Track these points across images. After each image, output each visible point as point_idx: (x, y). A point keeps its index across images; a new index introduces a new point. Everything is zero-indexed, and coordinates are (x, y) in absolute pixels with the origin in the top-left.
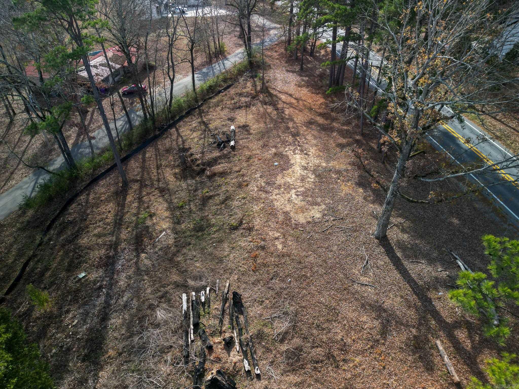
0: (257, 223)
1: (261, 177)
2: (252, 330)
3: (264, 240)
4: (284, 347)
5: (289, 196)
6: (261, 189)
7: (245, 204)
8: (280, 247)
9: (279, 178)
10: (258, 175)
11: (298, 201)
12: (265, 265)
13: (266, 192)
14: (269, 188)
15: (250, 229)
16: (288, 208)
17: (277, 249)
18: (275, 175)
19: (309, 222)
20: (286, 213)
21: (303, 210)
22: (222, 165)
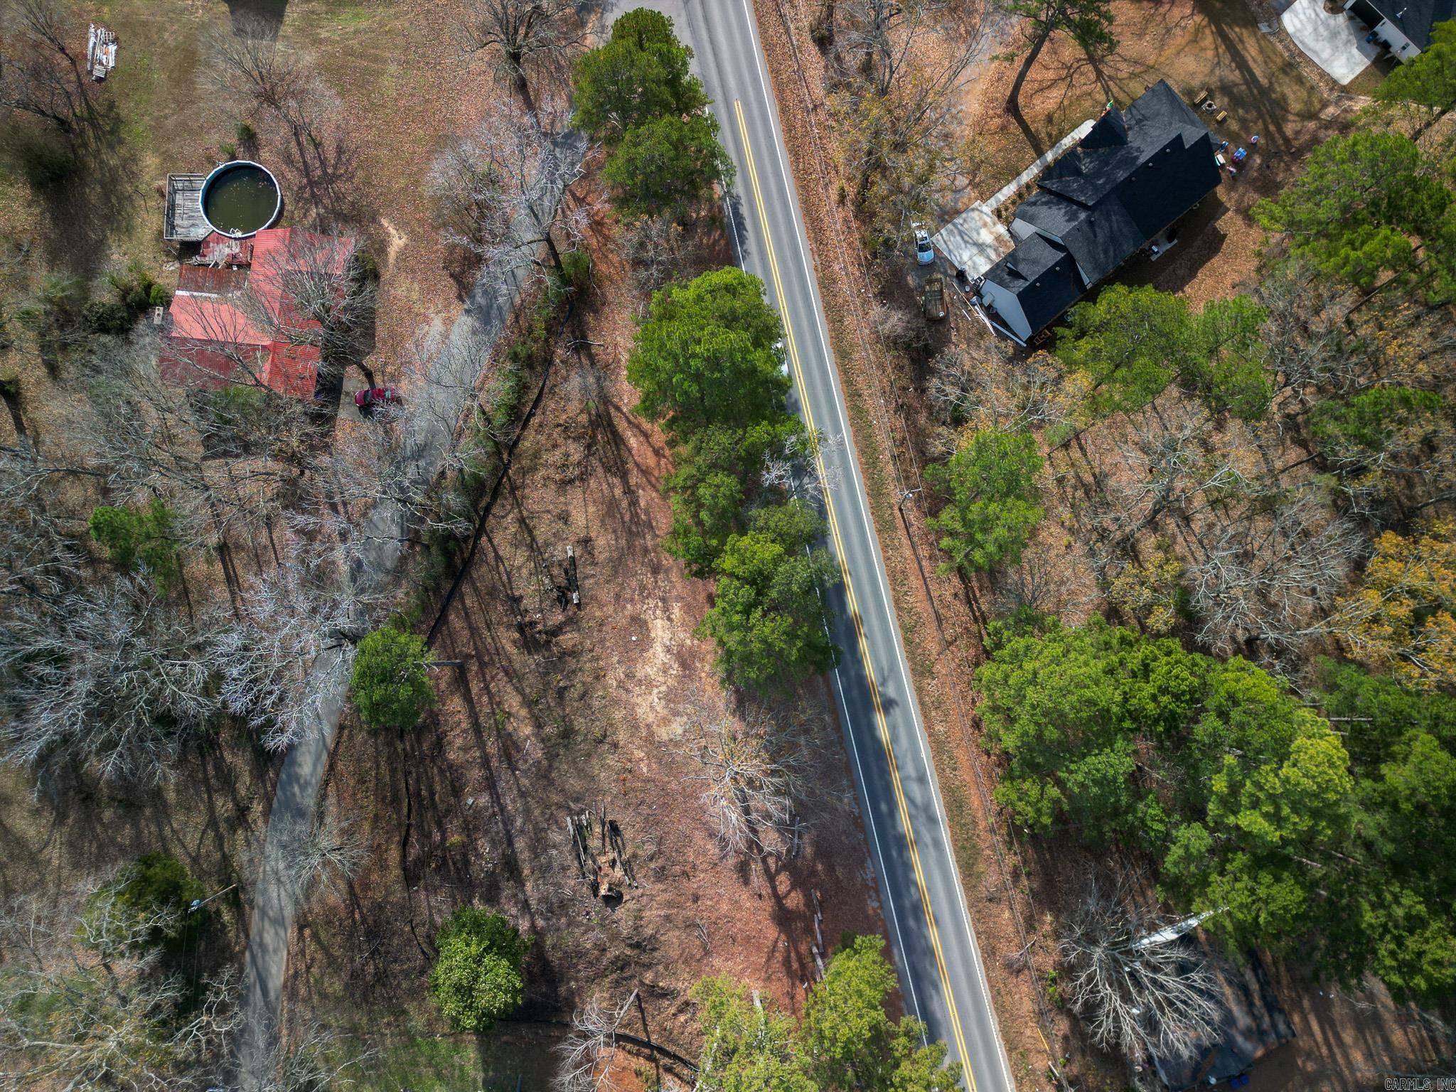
0: (622, 737)
1: (619, 662)
2: (629, 851)
3: (630, 761)
4: (653, 865)
5: (650, 699)
6: (621, 685)
7: (605, 706)
8: (645, 770)
9: (639, 666)
10: (615, 659)
11: (660, 707)
12: (633, 790)
13: (627, 691)
14: (630, 686)
15: (615, 746)
16: (651, 718)
17: (642, 774)
18: (634, 661)
19: (671, 740)
20: (648, 726)
21: (665, 721)
22: (570, 636)
